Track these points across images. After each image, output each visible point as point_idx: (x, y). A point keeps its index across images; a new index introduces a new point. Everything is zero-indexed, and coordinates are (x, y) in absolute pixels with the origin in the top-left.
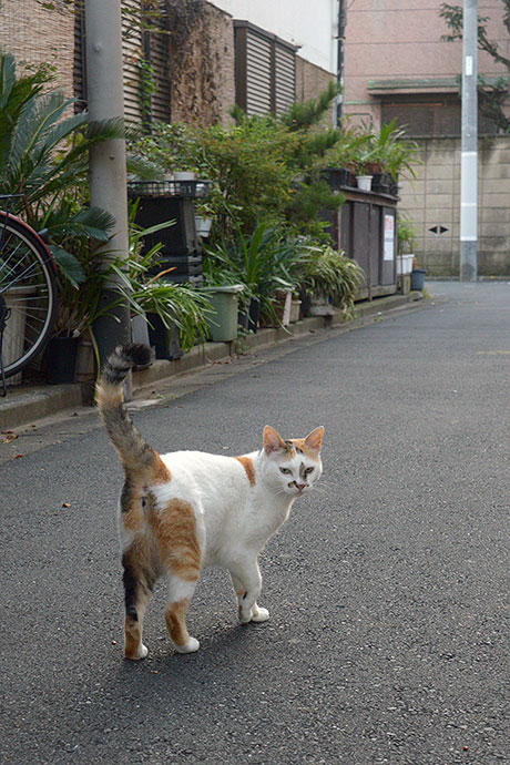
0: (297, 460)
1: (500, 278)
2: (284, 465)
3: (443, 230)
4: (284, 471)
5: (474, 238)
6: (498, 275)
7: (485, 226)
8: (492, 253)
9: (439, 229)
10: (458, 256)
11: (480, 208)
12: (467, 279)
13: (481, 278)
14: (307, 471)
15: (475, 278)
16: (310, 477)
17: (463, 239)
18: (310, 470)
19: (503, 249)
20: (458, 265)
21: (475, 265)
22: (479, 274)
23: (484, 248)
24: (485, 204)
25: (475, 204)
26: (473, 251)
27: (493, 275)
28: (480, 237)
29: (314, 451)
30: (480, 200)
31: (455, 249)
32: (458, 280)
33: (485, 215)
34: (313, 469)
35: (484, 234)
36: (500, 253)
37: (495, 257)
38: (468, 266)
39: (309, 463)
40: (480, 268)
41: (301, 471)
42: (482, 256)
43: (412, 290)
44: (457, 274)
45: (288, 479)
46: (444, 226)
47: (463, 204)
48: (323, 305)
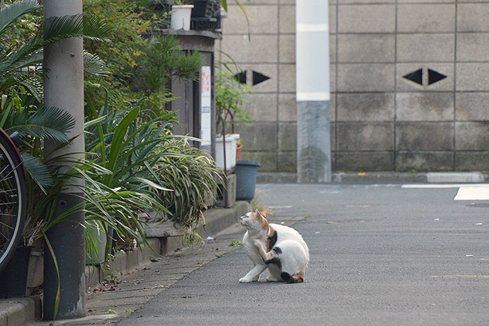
1: (379, 175)
3: (259, 78)
5: (324, 96)
6: (373, 169)
7: (344, 71)
8: (360, 126)
9: (249, 76)
10: (291, 132)
11: (335, 34)
12: (312, 177)
13: (340, 175)
15: (327, 176)
17: (301, 96)
19: (381, 116)
20: (292, 150)
21: (327, 150)
22: (336, 167)
23: (343, 116)
24: (342, 27)
25: (324, 28)
26: (323, 121)
27: (364, 170)
28: (335, 93)
30: (334, 18)
31: (284, 117)
32: (294, 181)
33: (344, 47)
35: (342, 87)
36: (377, 124)
37: (367, 133)
38: (312, 152)
40: (335, 154)
42: (340, 130)
43: (238, 199)
44: (291, 167)
46: (260, 69)
47: (301, 28)
48: (160, 220)
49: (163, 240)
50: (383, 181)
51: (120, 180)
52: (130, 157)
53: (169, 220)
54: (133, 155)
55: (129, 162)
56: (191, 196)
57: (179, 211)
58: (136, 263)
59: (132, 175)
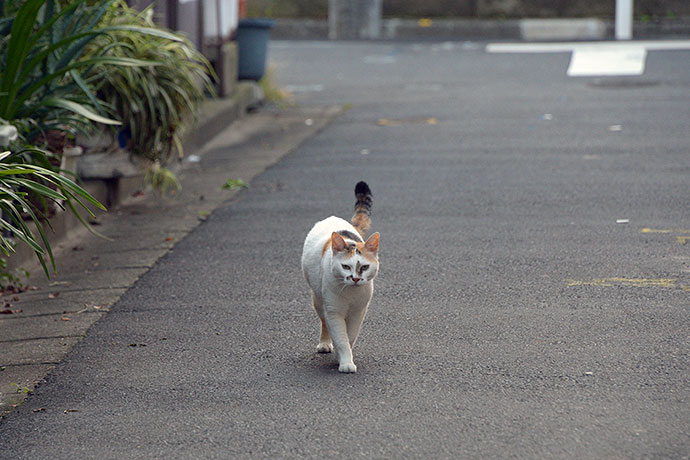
0: (355, 259)
1: (449, 24)
2: (345, 263)
4: (346, 267)
13: (393, 24)
14: (363, 268)
16: (365, 274)
18: (366, 267)
27: (429, 15)
29: (371, 253)
34: (368, 266)
39: (364, 261)
41: (357, 267)
43: (242, 78)
45: (347, 273)
48: (105, 150)
49: (112, 183)
50: (458, 36)
51: (27, 103)
52: (45, 62)
53: (121, 151)
54: (51, 59)
55: (44, 69)
56: (157, 111)
57: (138, 134)
58: (62, 234)
59: (48, 92)
